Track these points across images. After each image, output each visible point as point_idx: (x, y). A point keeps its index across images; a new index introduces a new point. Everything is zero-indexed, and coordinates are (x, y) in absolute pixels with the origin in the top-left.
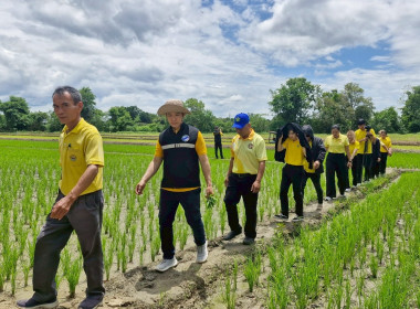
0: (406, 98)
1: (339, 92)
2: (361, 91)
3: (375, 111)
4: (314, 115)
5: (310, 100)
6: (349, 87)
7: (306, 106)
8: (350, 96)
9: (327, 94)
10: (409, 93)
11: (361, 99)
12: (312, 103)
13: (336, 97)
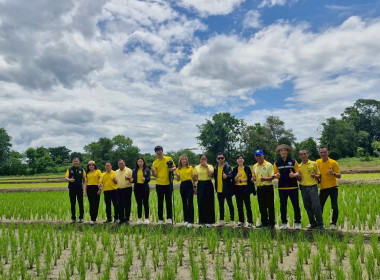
0: (322, 129)
1: (262, 125)
2: (282, 123)
3: (296, 142)
4: (241, 147)
5: (236, 133)
6: (270, 120)
7: (233, 139)
8: (272, 129)
9: (251, 128)
10: (324, 124)
11: (283, 131)
12: (238, 136)
13: (259, 130)
